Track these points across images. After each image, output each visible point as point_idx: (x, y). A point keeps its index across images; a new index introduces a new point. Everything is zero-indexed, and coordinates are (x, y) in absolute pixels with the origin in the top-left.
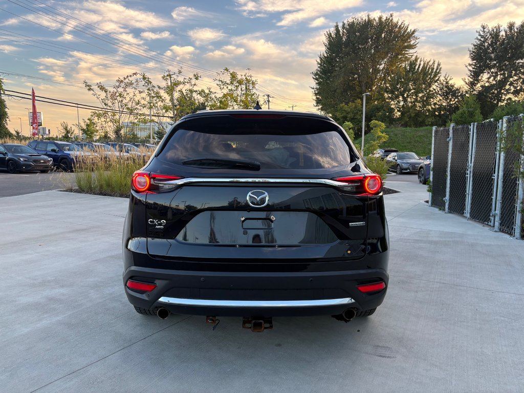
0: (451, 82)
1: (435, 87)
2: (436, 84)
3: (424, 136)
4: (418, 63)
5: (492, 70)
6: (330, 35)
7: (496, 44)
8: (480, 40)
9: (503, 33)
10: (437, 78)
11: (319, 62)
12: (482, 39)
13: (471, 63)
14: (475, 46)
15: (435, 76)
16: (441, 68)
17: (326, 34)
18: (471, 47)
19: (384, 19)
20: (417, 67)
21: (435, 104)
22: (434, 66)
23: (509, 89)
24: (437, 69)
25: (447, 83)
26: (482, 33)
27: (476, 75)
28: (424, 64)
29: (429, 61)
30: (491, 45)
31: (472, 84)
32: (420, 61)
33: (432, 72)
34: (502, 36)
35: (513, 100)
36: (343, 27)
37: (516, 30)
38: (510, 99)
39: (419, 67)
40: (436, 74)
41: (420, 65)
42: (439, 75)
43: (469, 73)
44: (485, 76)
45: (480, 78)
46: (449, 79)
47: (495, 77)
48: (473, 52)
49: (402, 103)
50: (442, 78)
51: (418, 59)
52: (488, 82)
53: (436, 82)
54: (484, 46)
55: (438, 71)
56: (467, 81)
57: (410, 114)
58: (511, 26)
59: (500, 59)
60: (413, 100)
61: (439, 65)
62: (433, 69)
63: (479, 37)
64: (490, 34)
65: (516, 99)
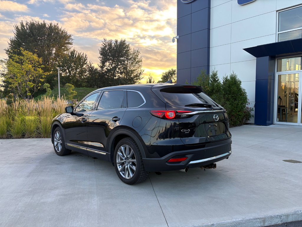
0: (92, 65)
1: (85, 67)
2: (85, 65)
3: (83, 93)
4: (75, 53)
5: (110, 61)
6: (17, 28)
7: (111, 49)
8: (104, 46)
9: (113, 44)
10: (85, 62)
11: (10, 43)
12: (105, 46)
13: (100, 56)
14: (101, 48)
15: (85, 61)
16: (87, 57)
17: (15, 26)
18: (100, 49)
19: (53, 25)
20: (75, 55)
21: (85, 76)
22: (83, 56)
23: (118, 71)
24: (85, 57)
25: (91, 65)
26: (104, 43)
27: (103, 63)
28: (78, 54)
29: (81, 53)
30: (109, 49)
31: (102, 67)
32: (76, 52)
33: (83, 59)
34: (113, 45)
35: (120, 76)
36: (27, 24)
37: (119, 44)
38: (119, 76)
39: (76, 55)
40: (85, 60)
41: (76, 54)
42: (87, 61)
43: (100, 61)
44: (107, 64)
45: (105, 65)
46: (91, 63)
47: (112, 65)
48: (101, 51)
49: (68, 74)
50: (88, 63)
51: (75, 51)
52: (109, 67)
53: (85, 64)
54: (106, 49)
55: (86, 58)
56: (100, 65)
57: (74, 81)
58: (116, 41)
59: (113, 56)
60: (74, 73)
61: (86, 55)
62: (83, 57)
63: (103, 44)
64: (108, 44)
65: (121, 76)
